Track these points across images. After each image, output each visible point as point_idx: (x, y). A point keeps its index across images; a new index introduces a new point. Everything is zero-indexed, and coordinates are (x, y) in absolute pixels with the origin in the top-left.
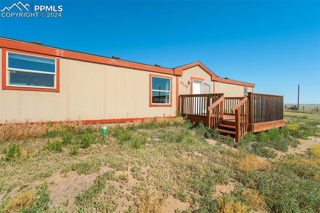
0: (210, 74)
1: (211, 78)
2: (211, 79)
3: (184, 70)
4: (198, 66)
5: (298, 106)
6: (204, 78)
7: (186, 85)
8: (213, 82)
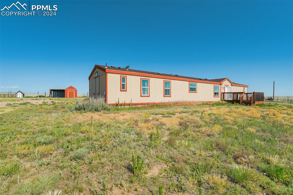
3: (222, 82)
4: (227, 80)
5: (274, 98)
7: (223, 89)
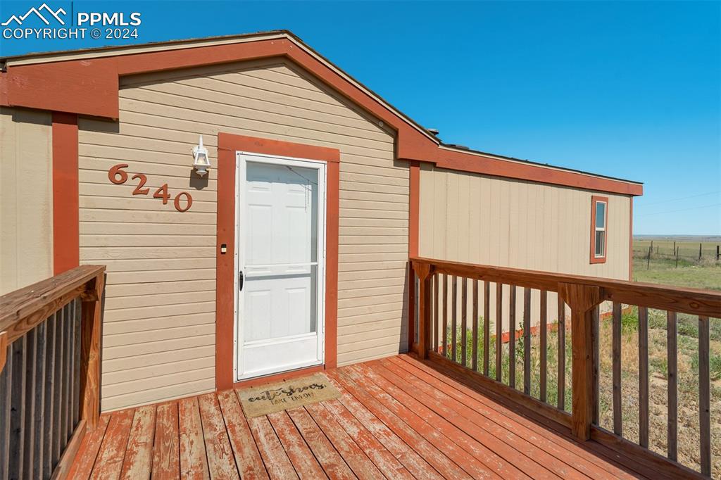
0: (386, 124)
1: (395, 144)
2: (395, 152)
3: (128, 80)
4: (284, 69)
6: (341, 148)
7: (173, 193)
8: (404, 172)
